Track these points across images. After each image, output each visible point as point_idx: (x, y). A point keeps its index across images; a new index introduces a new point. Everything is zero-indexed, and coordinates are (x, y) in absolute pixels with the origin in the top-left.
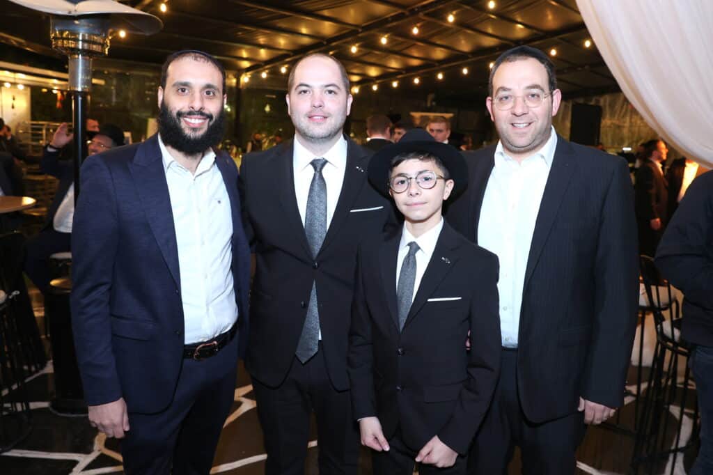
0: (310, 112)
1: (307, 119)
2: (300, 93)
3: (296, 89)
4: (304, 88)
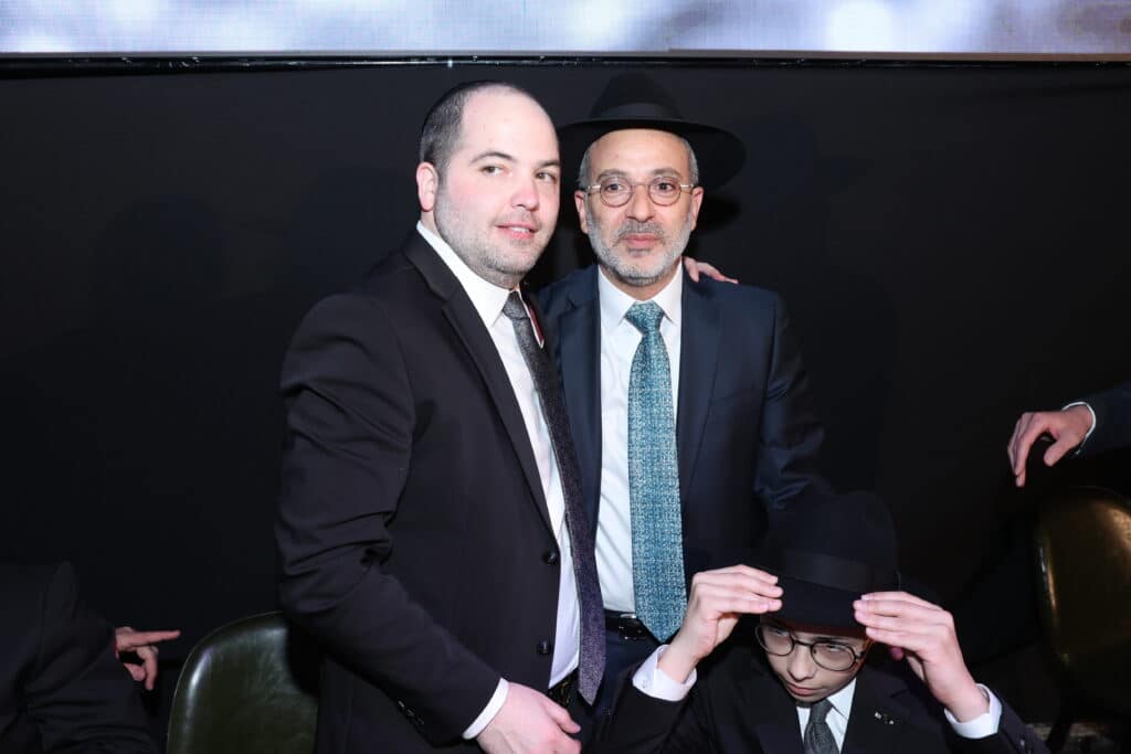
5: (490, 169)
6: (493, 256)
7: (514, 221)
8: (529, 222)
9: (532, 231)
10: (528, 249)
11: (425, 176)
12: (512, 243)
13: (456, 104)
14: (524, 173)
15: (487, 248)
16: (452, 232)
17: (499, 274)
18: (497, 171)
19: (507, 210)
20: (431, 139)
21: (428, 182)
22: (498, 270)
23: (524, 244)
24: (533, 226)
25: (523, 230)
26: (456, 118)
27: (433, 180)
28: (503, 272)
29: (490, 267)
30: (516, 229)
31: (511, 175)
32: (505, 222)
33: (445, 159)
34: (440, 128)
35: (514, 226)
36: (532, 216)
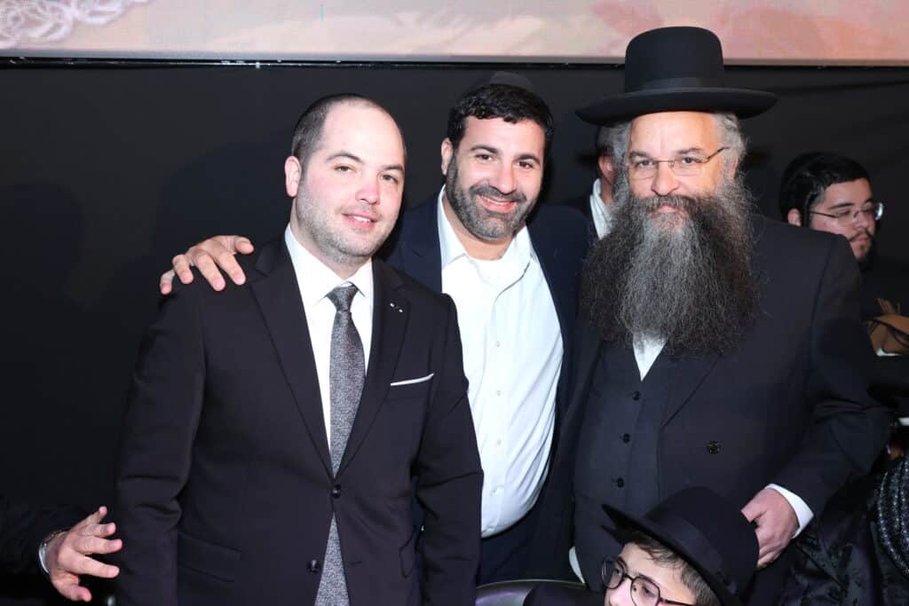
0: (350, 207)
1: (341, 218)
2: (337, 168)
3: (330, 158)
4: (346, 162)
5: (344, 168)
6: (337, 238)
7: (357, 211)
8: (370, 213)
9: (373, 221)
10: (368, 237)
11: (292, 167)
12: (354, 230)
13: (322, 111)
14: (370, 174)
15: (332, 231)
16: (307, 215)
17: (339, 253)
18: (349, 171)
19: (352, 202)
20: (299, 138)
21: (294, 173)
22: (341, 251)
23: (365, 232)
24: (373, 217)
25: (365, 220)
26: (320, 122)
27: (298, 171)
28: (345, 253)
29: (332, 246)
30: (360, 219)
31: (359, 173)
32: (349, 212)
33: (308, 156)
34: (307, 130)
35: (357, 215)
36: (373, 209)
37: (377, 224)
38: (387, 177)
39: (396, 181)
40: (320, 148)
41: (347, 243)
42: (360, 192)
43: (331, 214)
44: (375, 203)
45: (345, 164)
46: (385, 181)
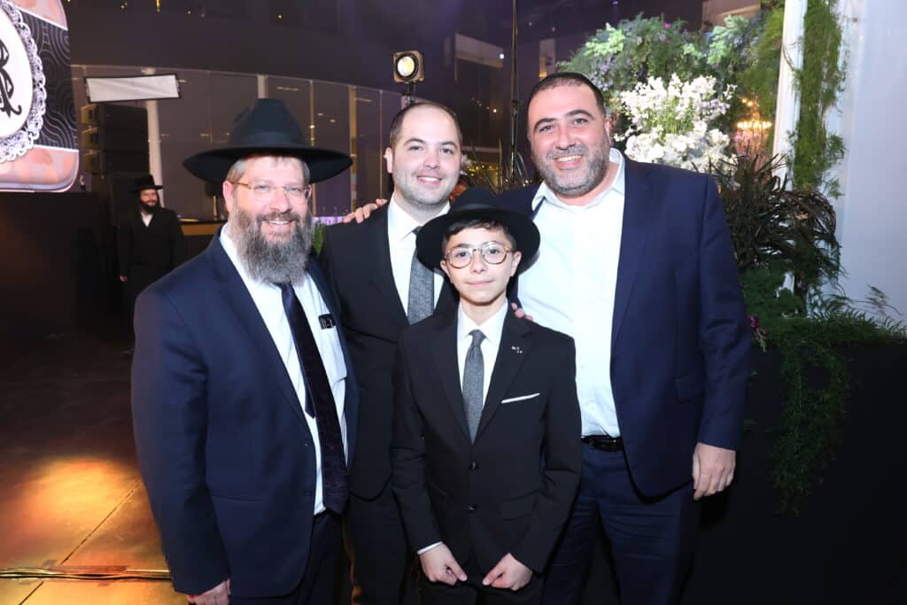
37: (443, 181)
38: (446, 151)
39: (452, 152)
40: (401, 138)
41: (421, 196)
42: (426, 161)
43: (410, 178)
44: (436, 167)
45: (416, 145)
46: (445, 154)
